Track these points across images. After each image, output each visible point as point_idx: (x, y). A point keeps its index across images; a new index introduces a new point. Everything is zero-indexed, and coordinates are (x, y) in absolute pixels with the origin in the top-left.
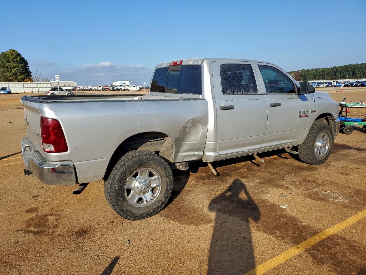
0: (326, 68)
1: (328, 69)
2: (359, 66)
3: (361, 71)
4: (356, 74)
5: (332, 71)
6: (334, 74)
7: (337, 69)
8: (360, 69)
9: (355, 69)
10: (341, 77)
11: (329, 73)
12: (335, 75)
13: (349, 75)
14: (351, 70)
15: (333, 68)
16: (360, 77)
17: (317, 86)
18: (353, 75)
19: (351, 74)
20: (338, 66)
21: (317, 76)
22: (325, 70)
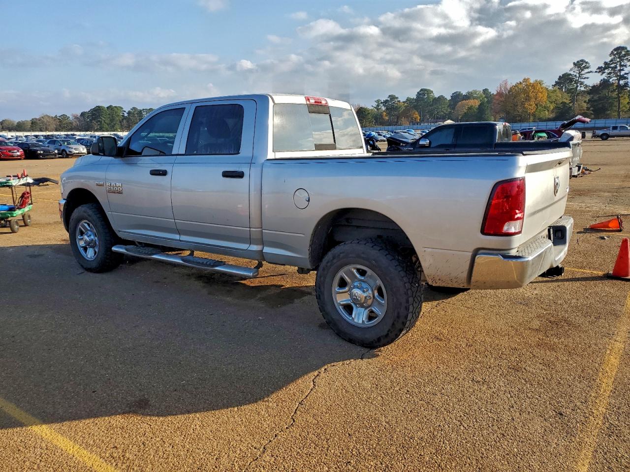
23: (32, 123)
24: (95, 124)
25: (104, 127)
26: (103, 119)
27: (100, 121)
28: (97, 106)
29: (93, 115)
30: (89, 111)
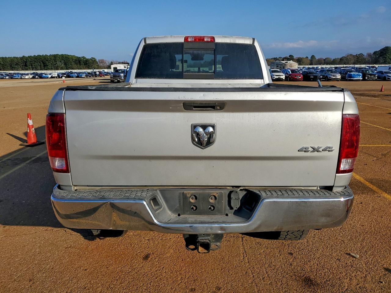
0: (14, 57)
1: (17, 58)
2: (49, 58)
3: (51, 63)
4: (47, 65)
5: (21, 61)
6: (25, 64)
7: (26, 59)
8: (50, 61)
9: (45, 61)
10: (32, 68)
11: (18, 63)
12: (26, 66)
13: (40, 66)
14: (42, 61)
15: (22, 57)
16: (51, 68)
17: (21, 77)
18: (44, 66)
19: (42, 65)
20: (27, 56)
21: (5, 66)
22: (13, 59)
23: (340, 60)
24: (381, 59)
25: (387, 61)
26: (388, 55)
27: (385, 57)
28: (386, 47)
29: (381, 53)
30: (379, 51)
